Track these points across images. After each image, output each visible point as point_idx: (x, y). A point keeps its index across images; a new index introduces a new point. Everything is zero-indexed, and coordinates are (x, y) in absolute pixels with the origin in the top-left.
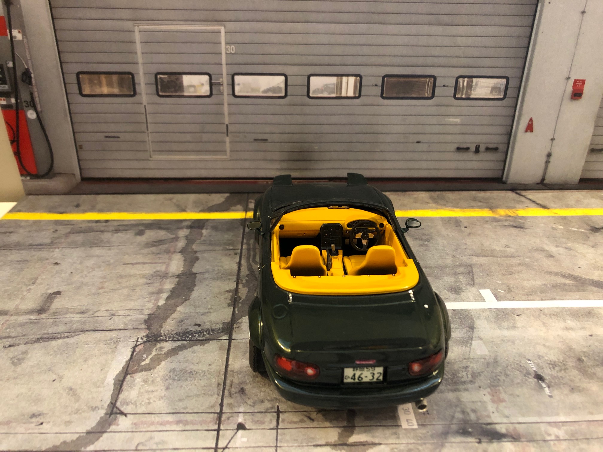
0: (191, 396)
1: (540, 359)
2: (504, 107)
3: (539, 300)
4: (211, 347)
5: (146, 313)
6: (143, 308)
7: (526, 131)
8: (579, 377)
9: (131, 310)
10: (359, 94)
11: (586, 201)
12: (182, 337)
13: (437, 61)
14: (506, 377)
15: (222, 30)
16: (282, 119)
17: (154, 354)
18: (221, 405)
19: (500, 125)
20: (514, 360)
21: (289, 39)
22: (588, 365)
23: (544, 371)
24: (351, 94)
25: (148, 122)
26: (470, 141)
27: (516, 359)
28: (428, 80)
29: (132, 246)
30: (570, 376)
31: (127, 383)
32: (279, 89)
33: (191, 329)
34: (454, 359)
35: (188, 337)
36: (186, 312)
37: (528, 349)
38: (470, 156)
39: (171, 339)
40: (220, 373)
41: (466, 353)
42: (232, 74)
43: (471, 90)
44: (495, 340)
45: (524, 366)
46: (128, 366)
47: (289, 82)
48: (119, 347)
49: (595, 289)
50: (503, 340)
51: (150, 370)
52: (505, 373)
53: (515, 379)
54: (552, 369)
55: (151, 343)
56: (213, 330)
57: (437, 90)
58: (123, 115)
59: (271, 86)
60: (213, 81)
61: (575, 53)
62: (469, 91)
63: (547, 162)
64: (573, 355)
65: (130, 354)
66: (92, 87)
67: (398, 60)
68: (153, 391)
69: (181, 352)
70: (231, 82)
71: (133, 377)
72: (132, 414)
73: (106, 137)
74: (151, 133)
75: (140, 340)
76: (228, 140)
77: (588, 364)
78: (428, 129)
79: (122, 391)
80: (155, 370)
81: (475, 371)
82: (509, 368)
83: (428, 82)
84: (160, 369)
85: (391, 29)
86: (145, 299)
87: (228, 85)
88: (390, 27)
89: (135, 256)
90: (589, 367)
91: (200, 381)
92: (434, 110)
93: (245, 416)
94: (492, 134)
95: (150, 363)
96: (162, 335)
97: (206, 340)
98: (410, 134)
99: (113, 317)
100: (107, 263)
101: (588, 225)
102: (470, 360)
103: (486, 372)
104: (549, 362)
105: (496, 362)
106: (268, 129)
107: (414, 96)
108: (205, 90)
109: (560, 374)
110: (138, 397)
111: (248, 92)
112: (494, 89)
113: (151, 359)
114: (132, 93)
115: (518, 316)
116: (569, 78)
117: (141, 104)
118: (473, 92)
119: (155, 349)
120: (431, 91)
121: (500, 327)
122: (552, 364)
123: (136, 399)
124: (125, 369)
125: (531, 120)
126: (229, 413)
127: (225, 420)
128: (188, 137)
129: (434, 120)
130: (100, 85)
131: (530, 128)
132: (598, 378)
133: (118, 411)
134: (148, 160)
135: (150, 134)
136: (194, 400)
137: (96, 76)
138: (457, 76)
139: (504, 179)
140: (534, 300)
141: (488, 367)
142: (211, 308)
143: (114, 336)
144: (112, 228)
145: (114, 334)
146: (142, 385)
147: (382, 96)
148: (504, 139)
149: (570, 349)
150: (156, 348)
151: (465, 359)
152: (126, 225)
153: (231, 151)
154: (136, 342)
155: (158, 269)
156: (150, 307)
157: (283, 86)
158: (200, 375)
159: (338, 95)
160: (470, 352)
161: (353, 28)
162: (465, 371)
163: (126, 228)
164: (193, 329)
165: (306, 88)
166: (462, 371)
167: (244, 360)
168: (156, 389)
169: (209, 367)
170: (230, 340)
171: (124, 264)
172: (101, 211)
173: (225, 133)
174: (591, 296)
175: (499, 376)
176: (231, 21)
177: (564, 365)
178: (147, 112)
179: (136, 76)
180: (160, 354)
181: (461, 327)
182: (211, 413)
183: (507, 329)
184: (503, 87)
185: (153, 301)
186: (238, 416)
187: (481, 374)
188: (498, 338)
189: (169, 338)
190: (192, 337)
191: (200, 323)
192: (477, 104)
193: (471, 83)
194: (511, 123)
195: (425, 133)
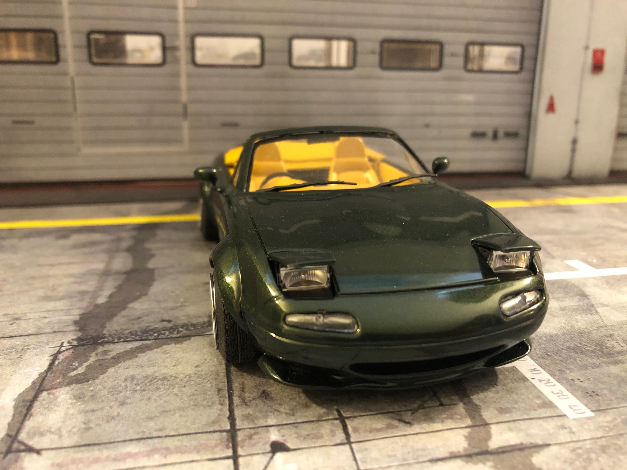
0: (170, 411)
2: (521, 81)
4: (194, 344)
5: (76, 314)
6: (72, 308)
7: (547, 111)
9: (49, 311)
10: (353, 63)
12: (142, 336)
13: (442, 23)
16: (257, 95)
17: (94, 360)
18: (232, 418)
19: (517, 104)
24: (343, 63)
26: (487, 124)
28: (433, 47)
29: (51, 249)
31: (41, 404)
32: (254, 54)
33: (156, 326)
34: (586, 328)
35: (151, 335)
36: (145, 308)
38: (487, 143)
39: (122, 340)
41: (597, 321)
42: (192, 34)
43: (483, 60)
46: (43, 380)
47: (266, 47)
48: (25, 357)
51: (88, 381)
55: (86, 347)
56: (194, 325)
57: (445, 60)
58: (40, 90)
59: (243, 51)
62: (481, 61)
63: (574, 150)
65: (48, 363)
67: (397, 21)
68: (93, 411)
69: (143, 354)
71: (53, 394)
72: (52, 449)
73: (15, 122)
74: (80, 116)
75: (65, 344)
76: (185, 124)
79: (31, 416)
80: (97, 381)
83: (434, 49)
84: (106, 378)
87: (187, 49)
91: (184, 389)
93: (282, 431)
94: (509, 116)
95: (86, 371)
96: (107, 336)
97: (183, 337)
98: (416, 115)
99: (17, 322)
102: (609, 327)
106: (239, 109)
107: (418, 66)
108: (156, 56)
110: (64, 422)
111: (213, 60)
112: (509, 59)
113: (88, 367)
114: (54, 59)
116: (587, 47)
117: (67, 74)
118: (485, 63)
119: (93, 354)
120: (438, 60)
121: (621, 293)
123: (60, 424)
124: (38, 385)
125: (552, 98)
126: (250, 428)
127: (244, 441)
128: (132, 121)
129: (442, 97)
130: (8, 46)
131: (551, 108)
133: (22, 447)
134: (75, 155)
135: (79, 118)
136: (177, 415)
137: (3, 35)
138: (466, 43)
139: (527, 172)
142: (185, 302)
143: (18, 343)
145: (18, 342)
146: (72, 404)
147: (381, 66)
148: (524, 122)
150: (96, 352)
151: (601, 327)
153: (190, 140)
154: (58, 348)
156: (83, 307)
157: (257, 51)
158: (181, 380)
159: (327, 65)
160: (602, 319)
162: (613, 340)
164: (159, 325)
165: (287, 54)
166: (608, 340)
168: (100, 406)
169: (196, 369)
171: (38, 266)
178: (76, 87)
179: (59, 35)
180: (105, 359)
182: (215, 432)
184: (518, 57)
185: (87, 300)
186: (268, 432)
189: (119, 338)
190: (159, 335)
191: (170, 319)
192: (491, 79)
193: (482, 52)
194: (530, 102)
195: (434, 116)
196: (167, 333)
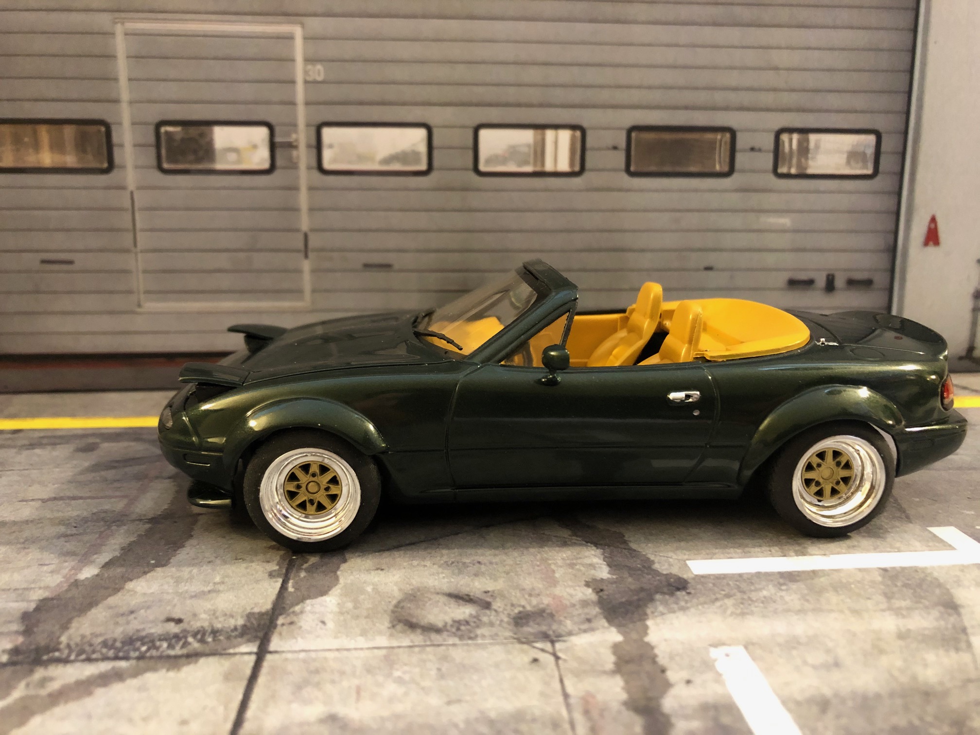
2: (876, 193)
4: (199, 674)
5: (34, 598)
6: (33, 586)
7: (926, 243)
10: (580, 168)
12: (119, 650)
13: (734, 98)
15: (298, 32)
16: (422, 220)
17: (18, 696)
19: (871, 232)
21: (435, 51)
24: (564, 165)
25: (139, 225)
26: (815, 265)
28: (719, 137)
29: (57, 470)
32: (416, 155)
33: (153, 631)
35: (138, 649)
36: (151, 592)
38: (816, 297)
39: (83, 657)
41: (966, 665)
42: (318, 123)
43: (807, 158)
47: (436, 142)
55: (18, 667)
56: (215, 632)
57: (739, 158)
58: (83, 212)
59: (399, 150)
60: (278, 139)
62: (803, 160)
63: (976, 310)
66: (18, 150)
67: (657, 96)
69: (103, 690)
70: (313, 142)
73: (44, 262)
76: (307, 266)
78: (728, 240)
83: (721, 141)
85: (638, 32)
87: (309, 146)
88: (637, 29)
92: (734, 199)
94: (856, 251)
96: (62, 646)
97: (188, 656)
98: (690, 250)
106: (392, 241)
107: (693, 169)
108: (260, 158)
111: (350, 163)
112: (853, 155)
114: (105, 165)
117: (123, 188)
118: (811, 163)
120: (727, 160)
125: (933, 220)
128: (223, 261)
129: (736, 221)
130: (36, 146)
131: (932, 237)
134: (133, 312)
135: (140, 256)
137: (28, 128)
138: (776, 129)
142: (223, 583)
144: (26, 442)
147: (628, 170)
148: (883, 261)
150: (29, 679)
151: (970, 680)
152: (60, 437)
153: (314, 291)
155: (107, 507)
156: (52, 585)
157: (423, 148)
159: (538, 169)
161: (562, 30)
163: (58, 441)
164: (157, 630)
165: (470, 154)
167: (294, 705)
170: (262, 653)
171: (21, 501)
172: (12, 416)
173: (300, 251)
176: (315, 15)
178: (136, 208)
179: (114, 128)
180: (37, 696)
184: (870, 151)
185: (65, 571)
189: (81, 652)
190: (149, 649)
191: (182, 617)
192: (822, 188)
193: (805, 144)
194: (893, 227)
195: (721, 250)
196: (165, 645)
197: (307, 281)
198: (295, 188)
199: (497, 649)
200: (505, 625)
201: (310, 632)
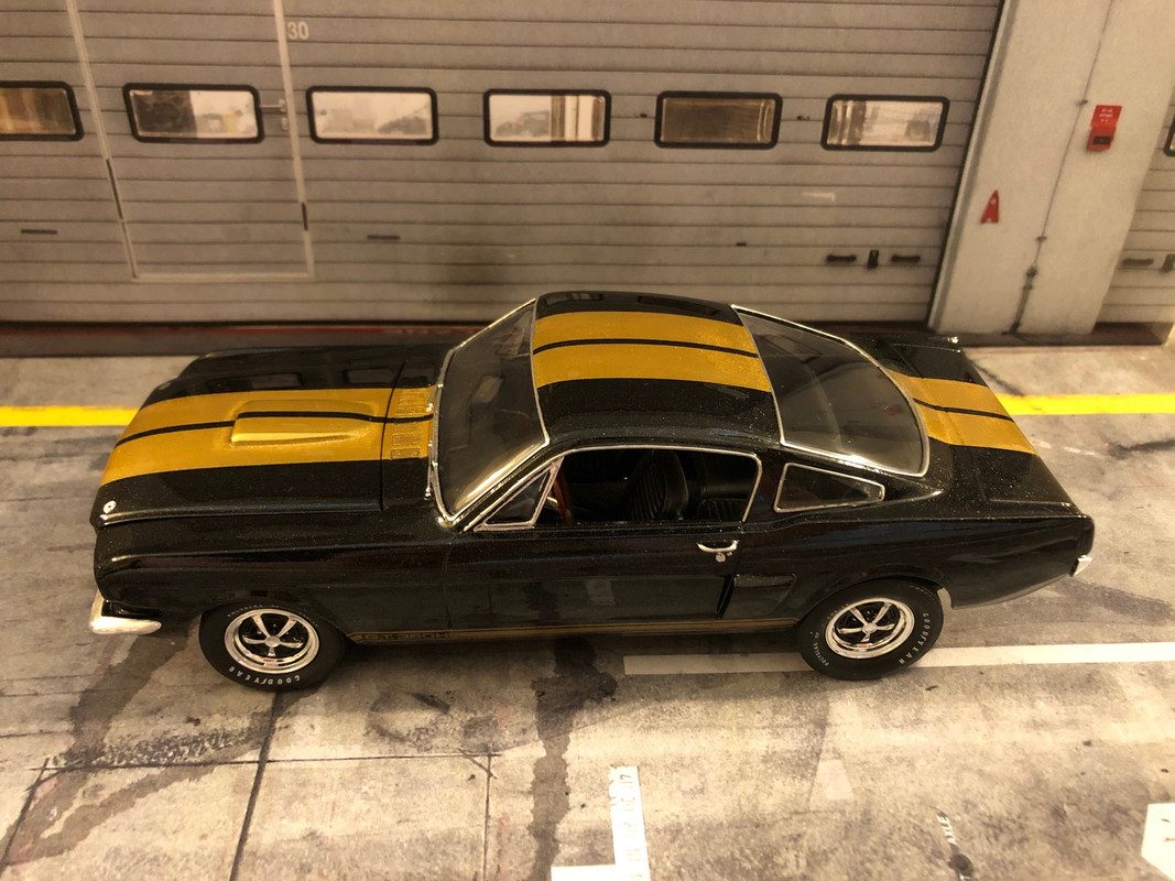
1: (967, 811)
2: (934, 166)
3: (981, 645)
4: (214, 785)
5: (78, 689)
6: (74, 673)
7: (983, 220)
8: (1052, 861)
9: (45, 678)
10: (604, 137)
11: (1105, 376)
12: (151, 755)
13: (784, 61)
14: (886, 865)
16: (429, 191)
17: (77, 807)
19: (925, 207)
20: (910, 814)
22: (1074, 828)
23: (973, 845)
24: (585, 134)
25: (120, 198)
26: (859, 241)
27: (913, 813)
28: (762, 105)
29: (77, 499)
30: (1031, 859)
32: (419, 122)
33: (176, 733)
34: (773, 814)
35: (165, 755)
36: (171, 683)
37: (944, 782)
38: (857, 273)
39: (124, 763)
40: (223, 861)
41: (802, 795)
42: (307, 88)
43: (861, 128)
44: (870, 757)
45: (929, 833)
46: (11, 841)
47: (441, 109)
49: (1106, 613)
50: (888, 759)
51: (61, 853)
52: (885, 852)
53: (907, 870)
54: (993, 840)
55: (74, 773)
56: (226, 736)
57: (783, 126)
58: (57, 181)
59: (400, 117)
60: (263, 106)
61: (1100, 44)
62: (857, 131)
63: (1028, 288)
64: (1043, 800)
65: (20, 805)
67: (693, 59)
69: (143, 800)
70: (304, 108)
71: (18, 874)
73: (24, 231)
74: (128, 222)
75: (50, 765)
76: (307, 237)
77: (1075, 824)
78: (764, 215)
80: (73, 854)
81: (816, 849)
82: (896, 837)
83: (764, 109)
84: (84, 850)
86: (82, 648)
87: (298, 113)
89: (79, 526)
90: (1076, 834)
92: (775, 173)
94: (906, 227)
95: (64, 829)
96: (106, 750)
97: (205, 764)
98: (722, 225)
100: (12, 546)
101: (1105, 439)
102: (808, 816)
103: (841, 850)
104: (986, 820)
105: (867, 819)
106: (398, 212)
107: (730, 140)
108: (246, 125)
109: (1009, 855)
111: (346, 130)
112: (915, 125)
113: (67, 820)
114: (74, 131)
115: (929, 689)
116: (1084, 102)
117: (99, 156)
118: (865, 133)
119: (81, 791)
120: (770, 130)
121: (886, 722)
122: (994, 827)
124: (3, 851)
125: (995, 195)
128: (217, 232)
129: (776, 195)
131: (992, 213)
132: (1095, 865)
134: (128, 283)
135: (126, 225)
138: (829, 95)
139: (931, 323)
140: (968, 645)
141: (846, 837)
144: (40, 450)
147: (657, 140)
148: (933, 237)
149: (1039, 782)
150: (84, 788)
151: (797, 813)
152: (76, 442)
153: (317, 262)
154: (40, 772)
156: (91, 672)
157: (427, 115)
158: (175, 866)
159: (557, 138)
160: (810, 792)
162: (794, 849)
163: (74, 449)
164: (180, 732)
165: (481, 122)
166: (787, 849)
167: (285, 822)
169: (200, 843)
170: (262, 762)
171: (50, 550)
172: (23, 402)
173: (298, 222)
174: (1097, 634)
175: (870, 861)
177: (1021, 827)
178: (115, 178)
179: (75, 90)
180: (92, 806)
181: (797, 723)
183: (901, 726)
184: (934, 121)
185: (100, 654)
187: (830, 855)
188: (878, 752)
189: (121, 758)
190: (174, 755)
191: (199, 717)
192: (875, 161)
193: (861, 112)
194: (949, 203)
195: (756, 226)
197: (309, 253)
198: (286, 158)
199: (446, 762)
200: (456, 735)
201: (301, 738)
